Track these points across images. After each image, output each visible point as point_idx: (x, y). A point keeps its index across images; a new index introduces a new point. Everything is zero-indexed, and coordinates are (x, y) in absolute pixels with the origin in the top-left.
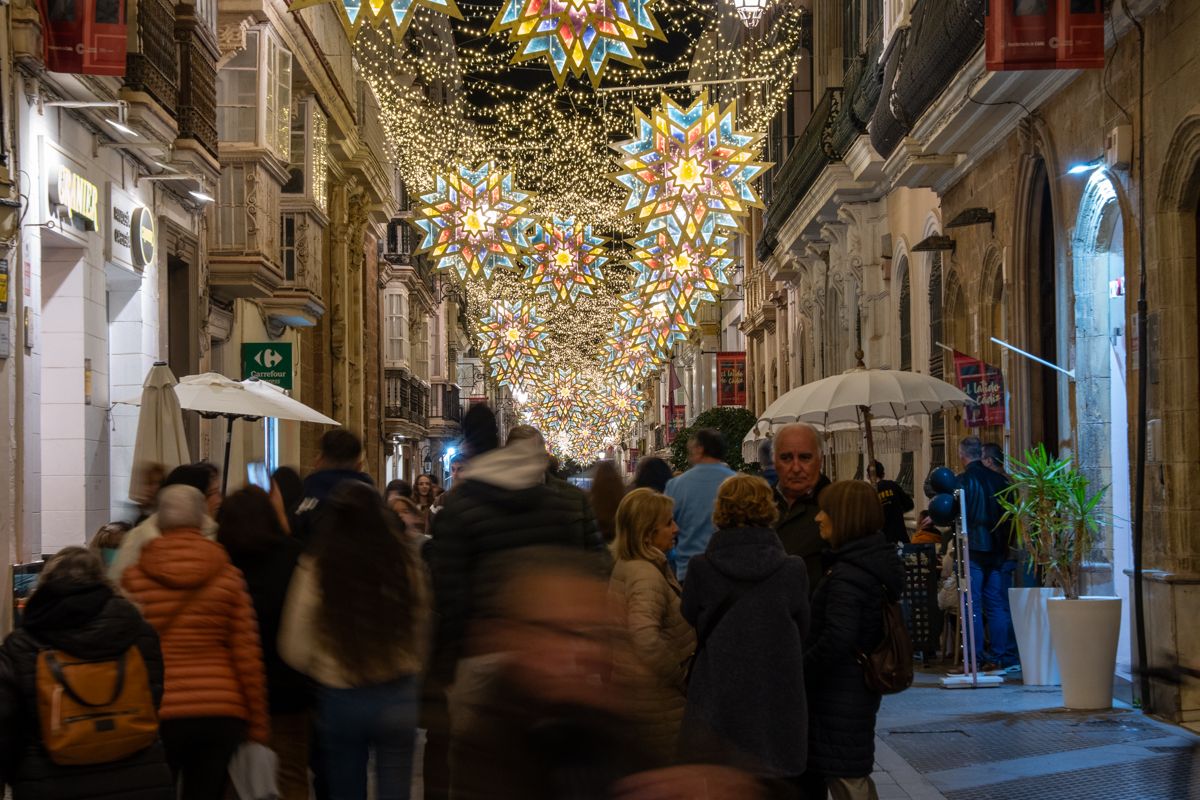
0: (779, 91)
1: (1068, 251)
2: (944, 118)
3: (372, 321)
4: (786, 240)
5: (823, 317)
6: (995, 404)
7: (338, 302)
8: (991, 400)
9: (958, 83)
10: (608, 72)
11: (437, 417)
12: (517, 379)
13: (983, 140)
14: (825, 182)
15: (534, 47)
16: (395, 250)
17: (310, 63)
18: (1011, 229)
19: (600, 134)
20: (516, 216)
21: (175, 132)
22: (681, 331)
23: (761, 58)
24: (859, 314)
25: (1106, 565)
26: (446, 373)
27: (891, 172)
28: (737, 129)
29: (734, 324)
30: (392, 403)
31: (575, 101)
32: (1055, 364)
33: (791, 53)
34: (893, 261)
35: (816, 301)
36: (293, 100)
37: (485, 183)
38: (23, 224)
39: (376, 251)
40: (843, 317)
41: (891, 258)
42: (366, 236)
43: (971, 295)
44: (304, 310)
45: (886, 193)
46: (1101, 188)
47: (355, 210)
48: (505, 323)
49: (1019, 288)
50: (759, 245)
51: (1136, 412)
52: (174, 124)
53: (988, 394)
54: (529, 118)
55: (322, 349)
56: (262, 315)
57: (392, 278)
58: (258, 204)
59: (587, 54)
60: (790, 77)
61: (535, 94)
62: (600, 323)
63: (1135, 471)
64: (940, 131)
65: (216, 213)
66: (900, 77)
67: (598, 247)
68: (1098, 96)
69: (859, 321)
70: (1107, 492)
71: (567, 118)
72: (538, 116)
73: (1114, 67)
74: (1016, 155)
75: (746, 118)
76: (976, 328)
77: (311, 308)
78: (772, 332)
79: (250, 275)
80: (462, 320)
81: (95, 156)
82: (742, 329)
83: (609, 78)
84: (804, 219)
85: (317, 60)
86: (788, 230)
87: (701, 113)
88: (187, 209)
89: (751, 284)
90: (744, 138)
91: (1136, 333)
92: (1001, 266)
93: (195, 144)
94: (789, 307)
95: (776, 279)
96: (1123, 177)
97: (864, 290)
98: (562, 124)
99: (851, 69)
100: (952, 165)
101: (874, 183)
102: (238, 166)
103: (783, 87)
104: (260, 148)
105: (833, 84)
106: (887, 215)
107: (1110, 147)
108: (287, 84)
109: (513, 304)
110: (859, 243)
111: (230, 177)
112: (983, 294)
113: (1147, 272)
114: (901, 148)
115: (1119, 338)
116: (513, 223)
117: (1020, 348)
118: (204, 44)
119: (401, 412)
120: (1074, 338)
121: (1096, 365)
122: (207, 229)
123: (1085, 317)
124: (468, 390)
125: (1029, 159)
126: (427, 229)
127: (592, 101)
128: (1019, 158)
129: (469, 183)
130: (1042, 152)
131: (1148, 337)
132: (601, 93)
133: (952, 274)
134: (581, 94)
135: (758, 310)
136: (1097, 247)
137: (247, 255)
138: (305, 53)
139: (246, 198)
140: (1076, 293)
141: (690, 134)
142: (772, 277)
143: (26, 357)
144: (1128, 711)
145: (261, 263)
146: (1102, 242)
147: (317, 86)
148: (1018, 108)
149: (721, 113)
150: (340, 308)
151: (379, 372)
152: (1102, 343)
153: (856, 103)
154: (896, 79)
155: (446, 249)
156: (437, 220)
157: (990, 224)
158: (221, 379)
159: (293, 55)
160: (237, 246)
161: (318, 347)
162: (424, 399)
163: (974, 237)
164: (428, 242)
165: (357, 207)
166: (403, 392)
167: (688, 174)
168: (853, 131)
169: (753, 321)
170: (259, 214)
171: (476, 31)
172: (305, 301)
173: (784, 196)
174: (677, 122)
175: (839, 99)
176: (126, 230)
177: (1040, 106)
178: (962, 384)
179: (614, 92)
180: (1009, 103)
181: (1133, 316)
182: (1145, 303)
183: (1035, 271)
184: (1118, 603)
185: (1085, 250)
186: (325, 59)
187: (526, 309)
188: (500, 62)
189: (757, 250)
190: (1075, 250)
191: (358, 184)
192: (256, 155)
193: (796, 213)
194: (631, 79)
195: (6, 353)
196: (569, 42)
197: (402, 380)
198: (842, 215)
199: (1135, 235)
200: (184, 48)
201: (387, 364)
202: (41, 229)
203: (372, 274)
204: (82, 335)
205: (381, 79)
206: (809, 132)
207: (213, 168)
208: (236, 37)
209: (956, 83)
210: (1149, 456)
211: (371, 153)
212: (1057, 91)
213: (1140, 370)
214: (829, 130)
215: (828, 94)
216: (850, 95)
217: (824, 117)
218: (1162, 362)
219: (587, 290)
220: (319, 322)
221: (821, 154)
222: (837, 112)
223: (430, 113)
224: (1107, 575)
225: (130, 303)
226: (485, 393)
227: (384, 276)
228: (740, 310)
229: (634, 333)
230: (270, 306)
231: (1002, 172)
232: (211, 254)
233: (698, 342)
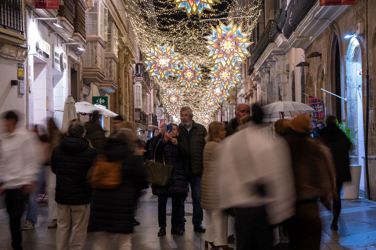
0: (255, 21)
1: (344, 63)
2: (306, 24)
3: (131, 93)
4: (257, 68)
5: (268, 90)
6: (322, 112)
7: (121, 87)
8: (320, 110)
9: (310, 13)
10: (203, 15)
11: (150, 124)
12: (175, 113)
13: (318, 31)
14: (269, 49)
15: (181, 5)
16: (138, 72)
17: (113, 12)
18: (326, 58)
19: (200, 34)
20: (175, 60)
21: (73, 30)
22: (225, 97)
23: (250, 10)
24: (279, 89)
25: (356, 157)
26: (153, 111)
27: (289, 43)
28: (242, 32)
29: (240, 96)
30: (137, 119)
31: (193, 24)
32: (340, 96)
33: (259, 8)
34: (290, 72)
35: (266, 86)
36: (108, 24)
37: (166, 50)
38: (28, 54)
39: (132, 73)
40: (274, 90)
41: (289, 71)
42: (129, 68)
43: (314, 79)
44: (111, 87)
45: (288, 52)
46: (355, 42)
47: (126, 59)
48: (171, 95)
49: (329, 75)
50: (248, 70)
51: (366, 109)
52: (73, 27)
53: (320, 109)
54: (179, 29)
55: (116, 101)
56: (99, 89)
57: (137, 81)
58: (98, 54)
59: (197, 7)
60: (258, 16)
61: (181, 21)
62: (200, 96)
63: (365, 127)
64: (305, 29)
65: (85, 56)
66: (292, 13)
67: (200, 71)
68: (354, 14)
69: (279, 91)
70: (357, 133)
71: (190, 30)
72: (182, 29)
73: (358, 5)
74: (328, 35)
75: (245, 29)
76: (316, 89)
77: (113, 87)
78: (252, 97)
79: (95, 75)
80: (158, 95)
81: (49, 36)
82: (243, 97)
83: (204, 16)
84: (262, 61)
85: (115, 11)
86: (258, 65)
87: (231, 27)
88: (77, 54)
89: (246, 83)
90: (245, 35)
91: (365, 85)
92: (323, 70)
93: (79, 34)
94: (258, 89)
95: (253, 80)
96: (361, 38)
97: (281, 81)
98: (189, 31)
99: (277, 14)
100: (308, 40)
101: (284, 49)
102: (92, 42)
103: (256, 20)
104: (98, 37)
105: (271, 19)
106: (288, 58)
107: (357, 29)
108: (106, 18)
109: (173, 90)
110: (279, 67)
111: (89, 45)
112: (318, 78)
113: (369, 66)
114: (293, 35)
115: (360, 88)
116: (174, 62)
117: (329, 92)
118: (81, 4)
119: (140, 121)
120: (346, 89)
121: (353, 96)
122: (82, 61)
123: (350, 82)
124: (160, 117)
125: (332, 36)
126: (148, 64)
127: (198, 24)
128: (329, 36)
129: (161, 50)
130: (336, 33)
131: (369, 86)
132: (201, 21)
133: (308, 74)
134: (195, 21)
135: (248, 90)
136: (353, 61)
137: (94, 69)
138: (111, 9)
139: (94, 52)
140: (347, 75)
141: (228, 33)
142: (252, 80)
143: (29, 94)
144: (363, 199)
145: (99, 71)
146: (355, 59)
147: (115, 19)
148: (329, 20)
149: (237, 27)
150: (122, 89)
151: (133, 109)
152: (355, 90)
153: (278, 23)
154: (291, 14)
155: (154, 70)
156: (151, 61)
157: (320, 57)
158: (87, 103)
159: (108, 9)
160: (92, 66)
161: (115, 100)
162: (147, 118)
163: (315, 61)
164: (149, 68)
165: (127, 58)
166: (140, 116)
167: (227, 45)
168: (277, 32)
169: (246, 94)
170: (98, 56)
171: (163, 2)
172: (112, 84)
173: (256, 54)
174: (224, 30)
175: (273, 24)
176: (59, 59)
177: (335, 19)
178: (312, 106)
179: (205, 21)
180: (326, 19)
181: (364, 80)
182: (368, 75)
183: (334, 70)
184: (360, 167)
185: (349, 62)
186: (117, 11)
187: (177, 91)
188: (171, 11)
189: (248, 72)
190: (346, 62)
191: (127, 51)
192: (97, 39)
193: (260, 59)
194: (210, 16)
195: (23, 93)
196: (192, 4)
197: (140, 112)
198: (274, 59)
199: (365, 55)
200: (76, 5)
201: (136, 107)
202: (34, 56)
203: (131, 80)
204: (46, 90)
205: (134, 17)
206: (264, 34)
207: (84, 42)
208: (91, 3)
209: (309, 13)
210: (370, 121)
211: (131, 42)
212: (341, 14)
213: (367, 96)
214: (270, 33)
215: (270, 22)
216: (276, 22)
217: (268, 29)
218: (374, 93)
219: (196, 84)
220: (116, 92)
221: (268, 40)
222: (272, 27)
223: (149, 28)
224: (357, 160)
225: (59, 82)
226: (165, 118)
227: (135, 80)
228: (242, 91)
229: (211, 98)
230: (101, 86)
231: (323, 41)
232: (83, 69)
233: (230, 102)
